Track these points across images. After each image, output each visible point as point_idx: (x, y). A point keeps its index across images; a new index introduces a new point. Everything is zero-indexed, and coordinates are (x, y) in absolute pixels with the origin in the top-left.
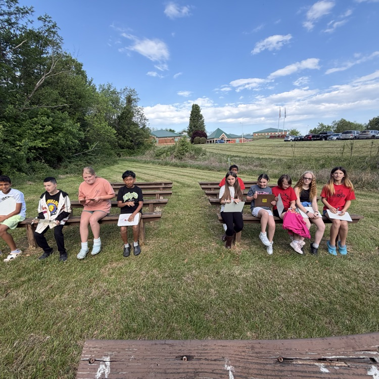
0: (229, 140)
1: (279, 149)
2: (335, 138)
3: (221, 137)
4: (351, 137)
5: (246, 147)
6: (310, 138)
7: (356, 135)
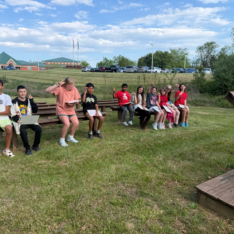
0: (19, 68)
1: (88, 78)
2: (122, 71)
3: (8, 63)
4: (132, 71)
5: (54, 75)
6: (104, 70)
7: (135, 69)
